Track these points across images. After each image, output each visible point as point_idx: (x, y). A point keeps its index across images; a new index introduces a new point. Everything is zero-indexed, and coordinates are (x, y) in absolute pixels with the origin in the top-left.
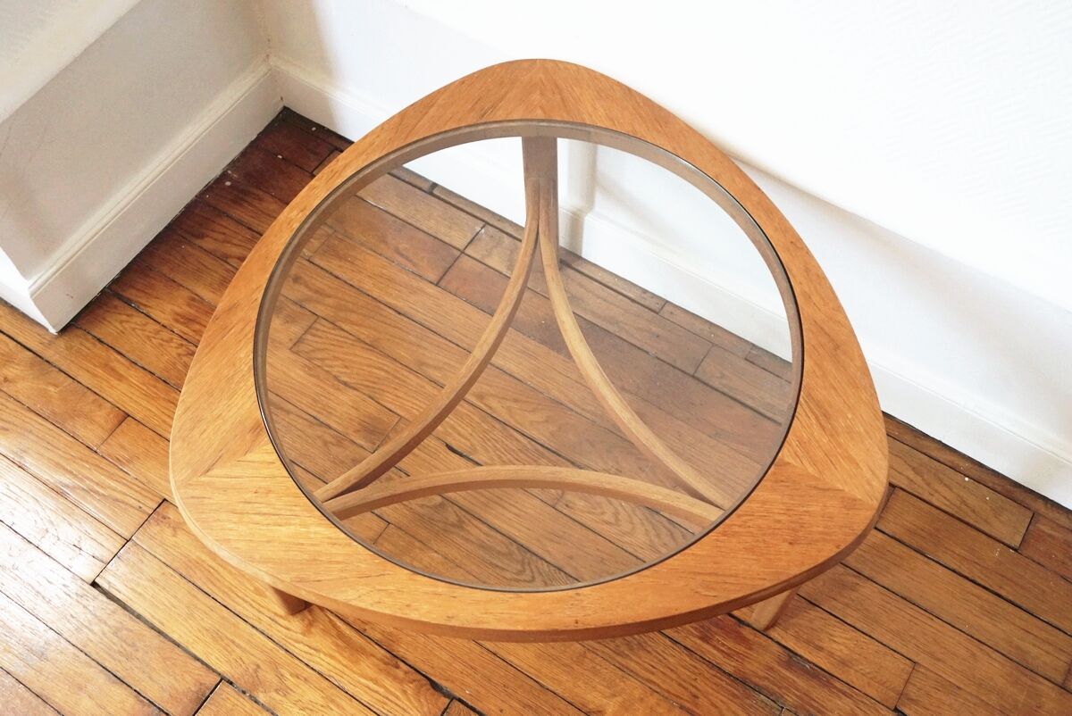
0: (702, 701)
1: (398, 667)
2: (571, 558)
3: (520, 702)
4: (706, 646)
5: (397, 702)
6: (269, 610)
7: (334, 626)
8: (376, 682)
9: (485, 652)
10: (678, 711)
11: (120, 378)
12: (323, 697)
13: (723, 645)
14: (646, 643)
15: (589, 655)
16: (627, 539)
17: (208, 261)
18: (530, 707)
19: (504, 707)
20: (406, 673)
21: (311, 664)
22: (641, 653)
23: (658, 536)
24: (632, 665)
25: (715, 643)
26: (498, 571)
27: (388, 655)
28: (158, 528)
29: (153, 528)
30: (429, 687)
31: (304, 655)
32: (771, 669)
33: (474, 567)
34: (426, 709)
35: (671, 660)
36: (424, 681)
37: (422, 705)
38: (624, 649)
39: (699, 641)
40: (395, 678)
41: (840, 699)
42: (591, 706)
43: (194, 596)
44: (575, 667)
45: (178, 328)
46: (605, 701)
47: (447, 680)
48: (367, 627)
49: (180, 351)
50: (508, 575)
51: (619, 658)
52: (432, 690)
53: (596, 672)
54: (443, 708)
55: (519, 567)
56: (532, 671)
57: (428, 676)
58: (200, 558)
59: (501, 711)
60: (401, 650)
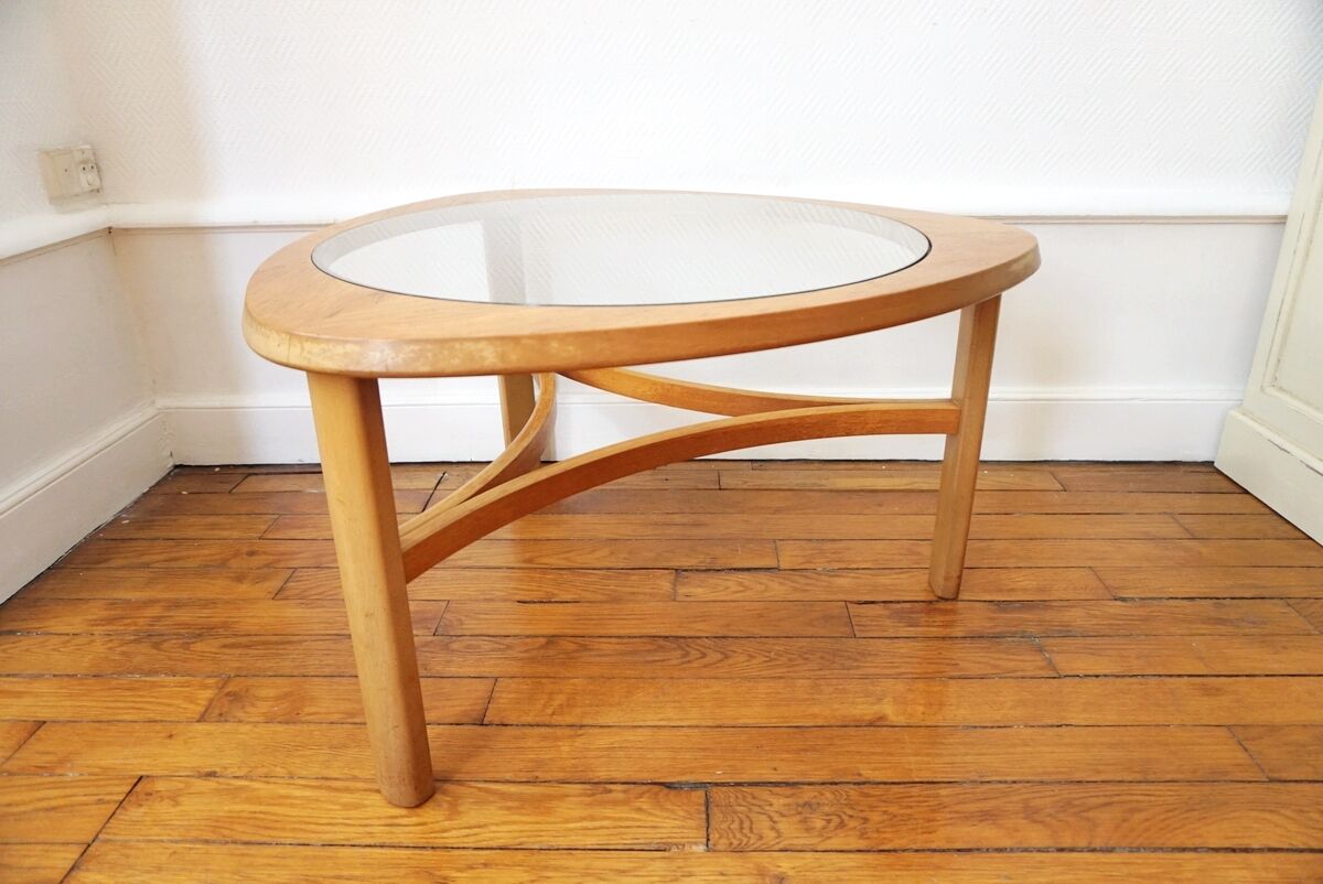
0: (963, 664)
1: (610, 791)
2: (728, 625)
3: (788, 752)
4: (920, 629)
5: (638, 824)
6: (379, 818)
7: (488, 791)
8: (593, 818)
10: (951, 682)
11: (19, 695)
12: (526, 871)
13: (934, 621)
14: (864, 650)
15: (821, 682)
16: (768, 594)
17: (120, 573)
18: (805, 750)
19: (775, 764)
20: (625, 792)
21: (484, 844)
22: (870, 659)
23: (795, 581)
24: (872, 671)
25: (926, 623)
26: (660, 663)
27: (587, 786)
28: (142, 810)
29: (134, 813)
30: (666, 790)
31: (466, 840)
32: (992, 619)
33: (629, 672)
34: (681, 813)
35: (902, 651)
36: (656, 788)
37: (672, 811)
38: (850, 663)
39: (912, 629)
40: (615, 803)
41: (1069, 611)
42: (867, 718)
43: (243, 855)
44: (818, 697)
45: (98, 630)
46: (876, 707)
47: (683, 774)
49: (110, 645)
50: (674, 662)
51: (853, 672)
52: (673, 792)
53: (842, 692)
54: (702, 801)
55: (681, 652)
56: (774, 720)
57: (657, 781)
58: (230, 812)
59: (775, 769)
60: (601, 775)
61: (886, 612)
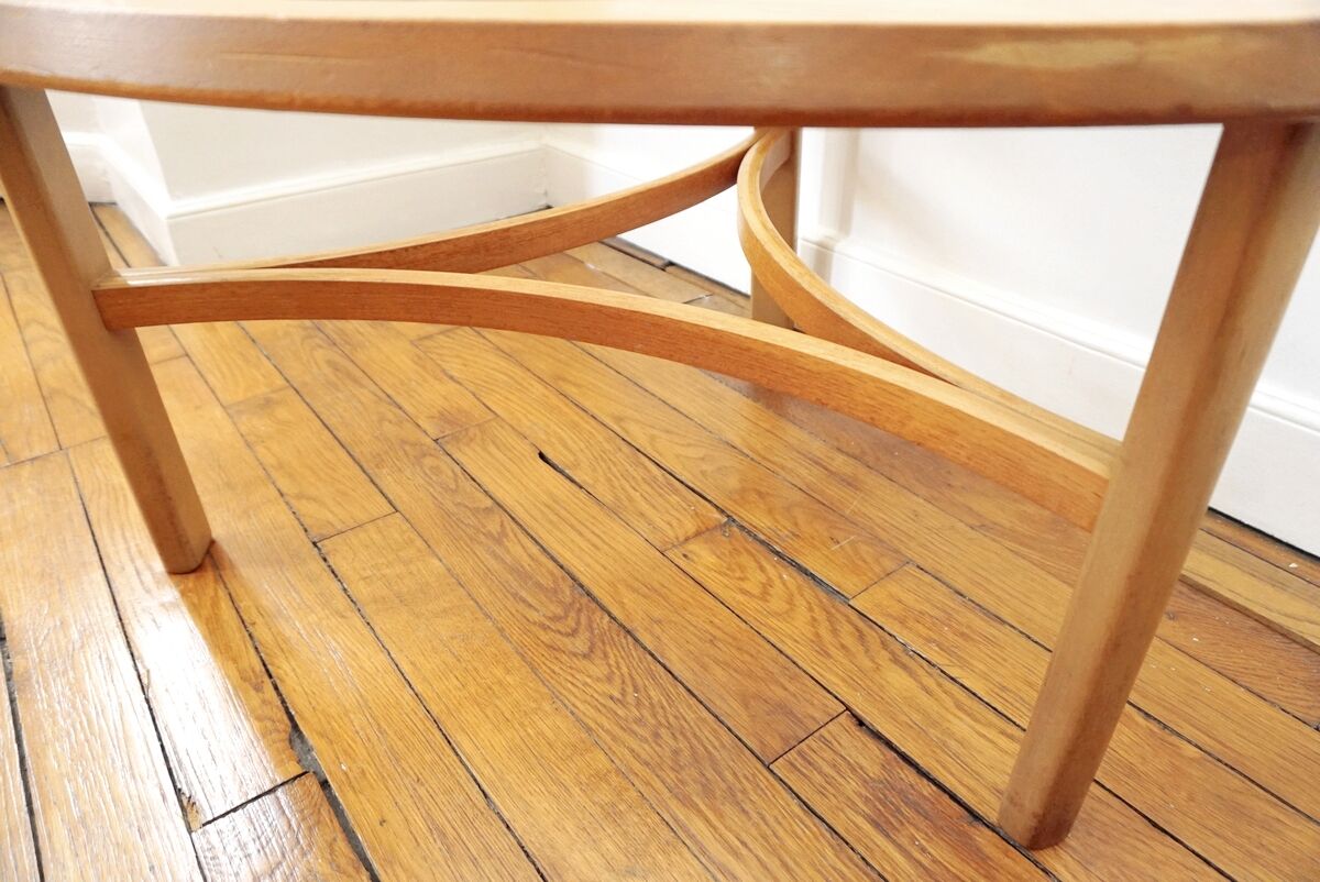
1: (258, 688)
2: (659, 622)
3: (428, 818)
4: (880, 839)
7: (215, 603)
9: (422, 712)
13: (923, 850)
14: (744, 792)
15: (615, 779)
16: (773, 622)
18: (443, 835)
19: (394, 816)
20: (264, 702)
22: (728, 809)
23: (835, 632)
24: (697, 826)
25: (904, 841)
26: (521, 607)
27: (259, 668)
33: (484, 591)
35: (790, 842)
36: (283, 725)
38: (693, 790)
39: (867, 827)
40: (241, 704)
43: (70, 519)
44: (576, 790)
47: (322, 735)
48: (259, 620)
50: (534, 616)
51: (674, 804)
52: (285, 743)
53: (612, 814)
55: (559, 611)
56: (487, 771)
57: (297, 718)
59: (382, 822)
60: (283, 668)
61: (874, 770)
